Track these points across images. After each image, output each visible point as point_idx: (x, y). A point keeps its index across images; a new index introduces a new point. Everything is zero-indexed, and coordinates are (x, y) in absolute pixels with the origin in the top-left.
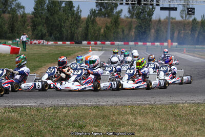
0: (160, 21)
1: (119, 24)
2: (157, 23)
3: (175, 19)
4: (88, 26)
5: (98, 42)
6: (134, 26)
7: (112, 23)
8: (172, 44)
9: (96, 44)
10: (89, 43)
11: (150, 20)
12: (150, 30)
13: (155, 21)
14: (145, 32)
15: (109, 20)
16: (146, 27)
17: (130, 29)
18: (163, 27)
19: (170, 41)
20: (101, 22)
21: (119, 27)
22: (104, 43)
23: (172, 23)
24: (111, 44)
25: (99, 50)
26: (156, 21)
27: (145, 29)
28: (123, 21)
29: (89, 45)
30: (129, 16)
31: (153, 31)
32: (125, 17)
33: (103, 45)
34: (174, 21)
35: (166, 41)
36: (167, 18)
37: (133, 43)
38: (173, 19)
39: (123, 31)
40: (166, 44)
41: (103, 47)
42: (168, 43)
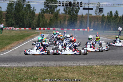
1: (58, 18)
3: (91, 15)
4: (39, 19)
5: (46, 29)
6: (67, 19)
7: (54, 17)
8: (90, 30)
9: (44, 29)
10: (40, 29)
11: (77, 16)
12: (77, 22)
13: (80, 16)
14: (74, 23)
15: (52, 15)
16: (74, 19)
17: (65, 21)
18: (84, 20)
19: (88, 28)
20: (47, 16)
22: (49, 29)
23: (90, 17)
24: (53, 30)
25: (46, 33)
26: (81, 16)
27: (74, 21)
28: (60, 16)
30: (64, 13)
31: (78, 22)
32: (62, 13)
33: (48, 30)
34: (91, 16)
35: (86, 28)
36: (87, 14)
37: (67, 29)
38: (90, 15)
39: (60, 22)
41: (48, 31)
42: (87, 29)
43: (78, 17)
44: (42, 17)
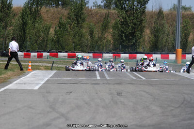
0: (160, 12)
1: (84, 20)
2: (155, 17)
3: (189, 9)
4: (25, 24)
5: (45, 54)
8: (184, 57)
9: (40, 56)
12: (142, 31)
13: (152, 14)
14: (133, 34)
15: (65, 12)
16: (135, 24)
17: (105, 27)
18: (166, 26)
19: (180, 50)
20: (50, 15)
21: (85, 25)
22: (56, 56)
23: (183, 17)
24: (69, 57)
25: (47, 68)
26: (155, 13)
27: (134, 28)
28: (91, 14)
29: (27, 59)
30: (102, 4)
31: (147, 31)
33: (54, 59)
34: (187, 13)
35: (173, 50)
36: (174, 8)
37: (111, 55)
38: (185, 8)
39: (91, 33)
40: (172, 57)
41: (53, 63)
42: (176, 54)
43: (148, 17)
44: (35, 18)
